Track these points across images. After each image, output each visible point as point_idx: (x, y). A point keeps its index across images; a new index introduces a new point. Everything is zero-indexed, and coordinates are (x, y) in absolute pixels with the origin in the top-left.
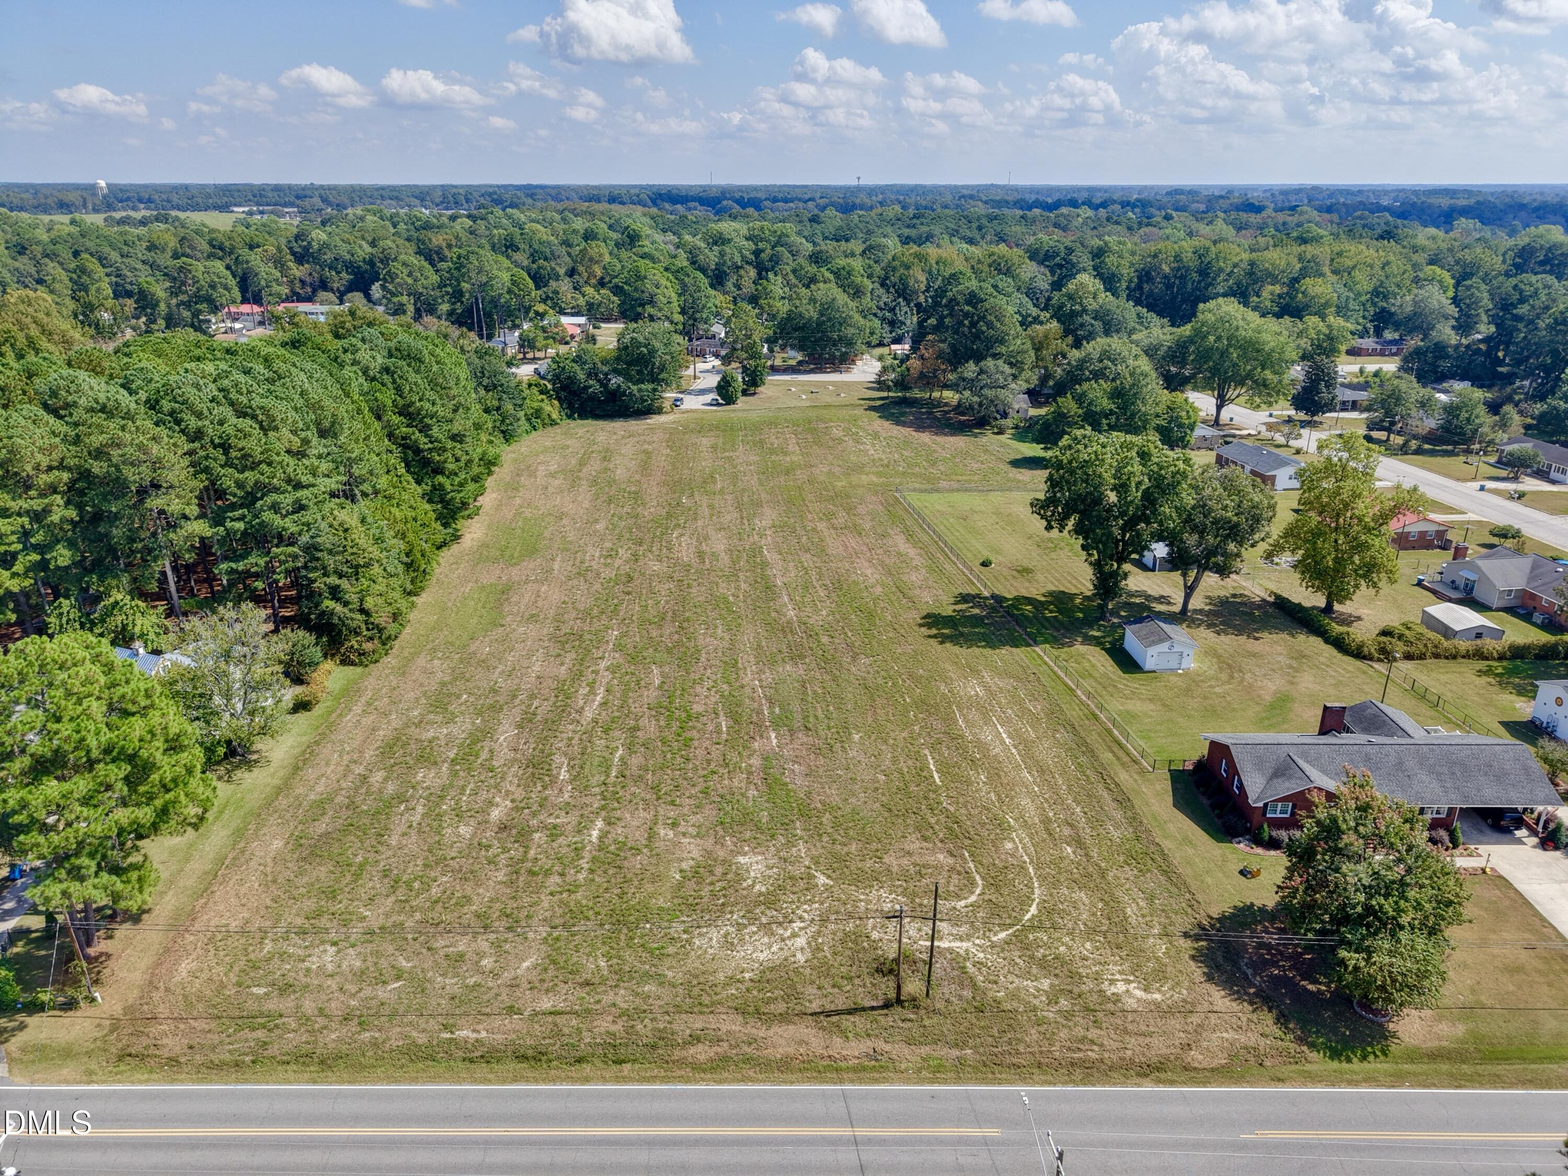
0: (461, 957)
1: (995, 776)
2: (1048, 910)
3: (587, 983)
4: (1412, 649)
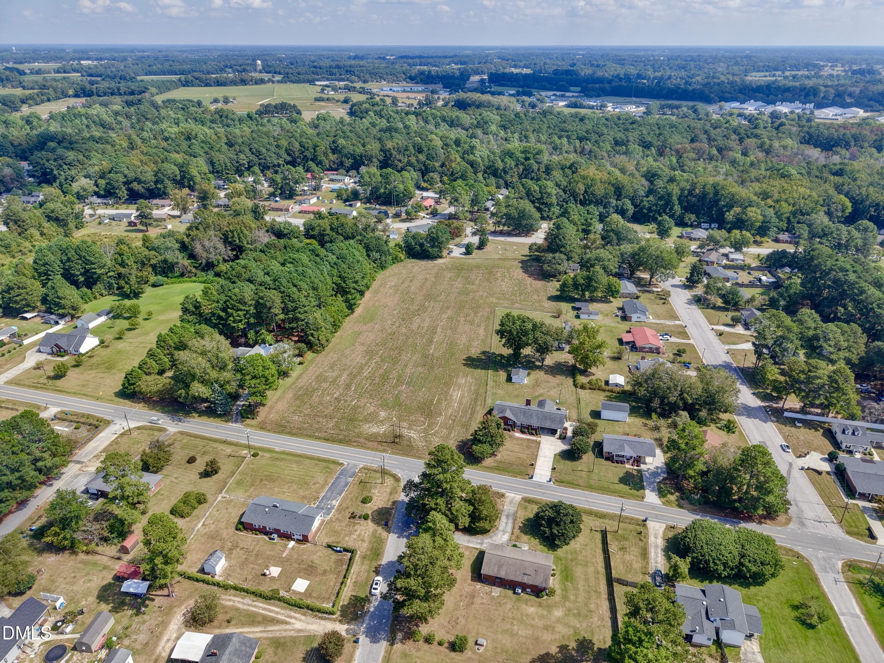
0: (320, 422)
1: (449, 404)
3: (340, 430)
4: (592, 387)
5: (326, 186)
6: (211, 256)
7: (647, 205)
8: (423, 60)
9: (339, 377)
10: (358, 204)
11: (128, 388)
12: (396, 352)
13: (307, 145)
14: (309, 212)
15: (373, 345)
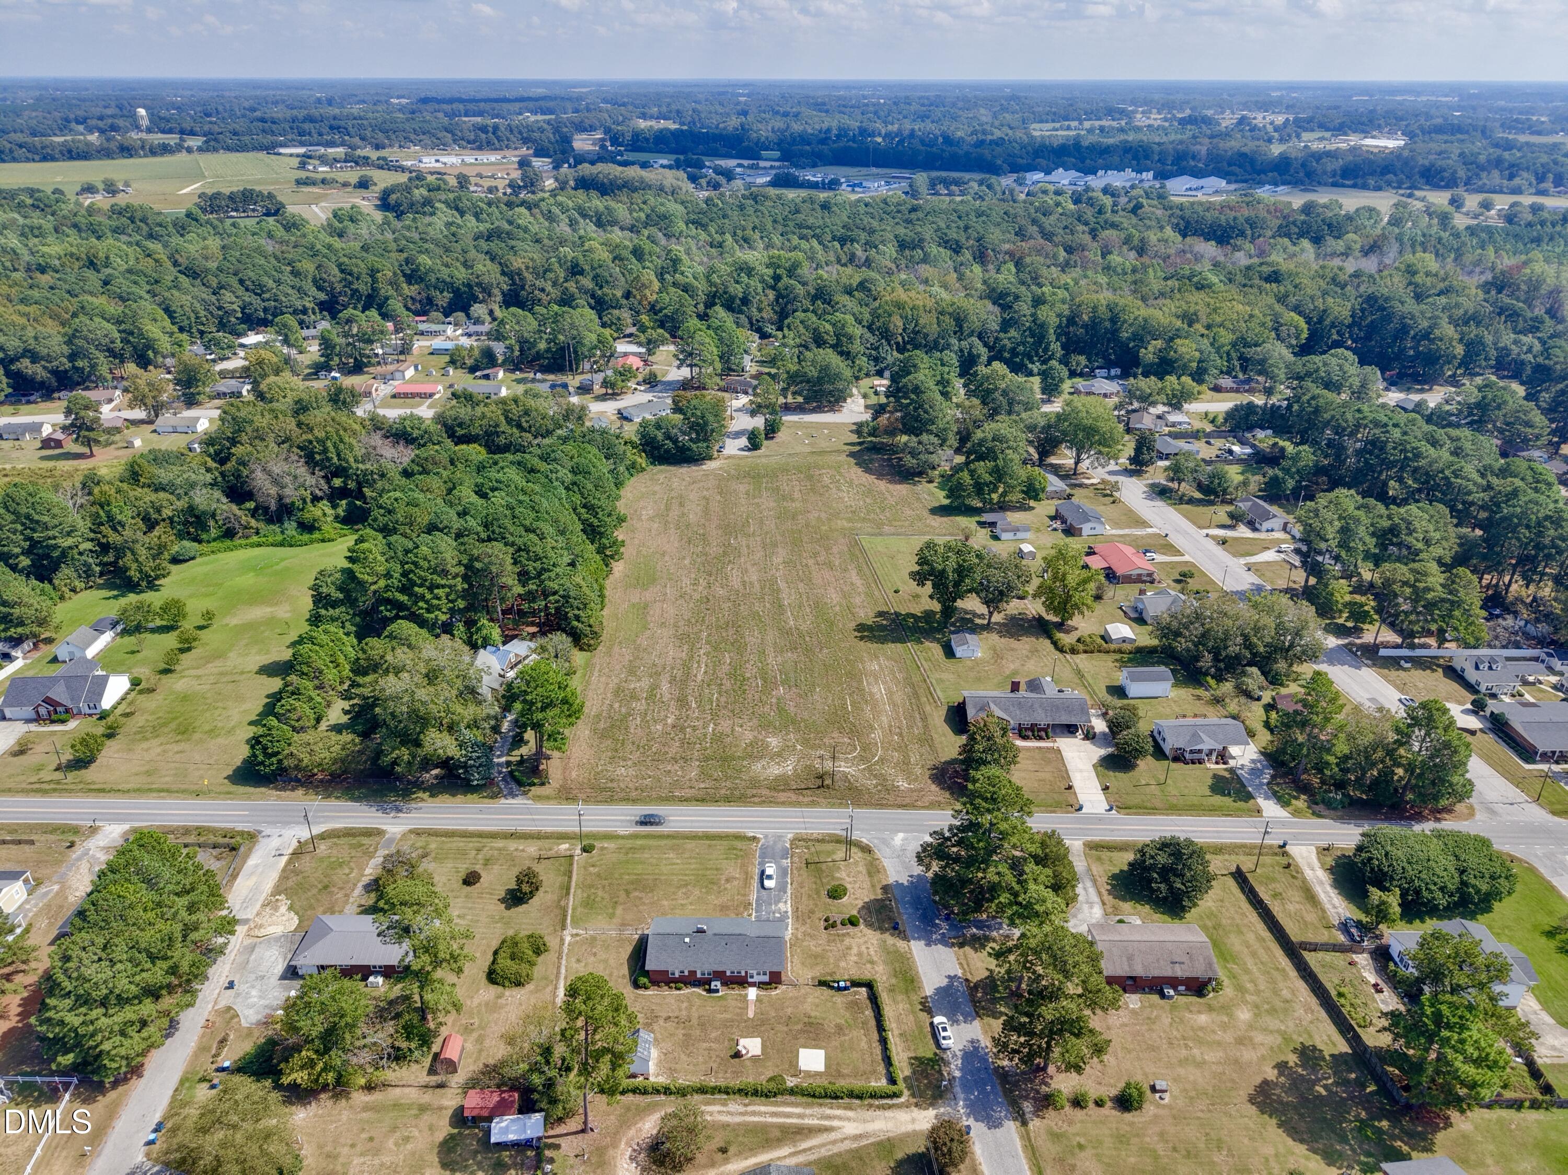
0: (669, 771)
2: (882, 759)
3: (716, 780)
4: (1089, 648)
5: (420, 345)
6: (288, 491)
7: (1009, 345)
8: (471, 106)
9: (654, 687)
10: (501, 374)
11: (262, 763)
12: (731, 631)
13: (355, 270)
14: (414, 395)
15: (681, 623)
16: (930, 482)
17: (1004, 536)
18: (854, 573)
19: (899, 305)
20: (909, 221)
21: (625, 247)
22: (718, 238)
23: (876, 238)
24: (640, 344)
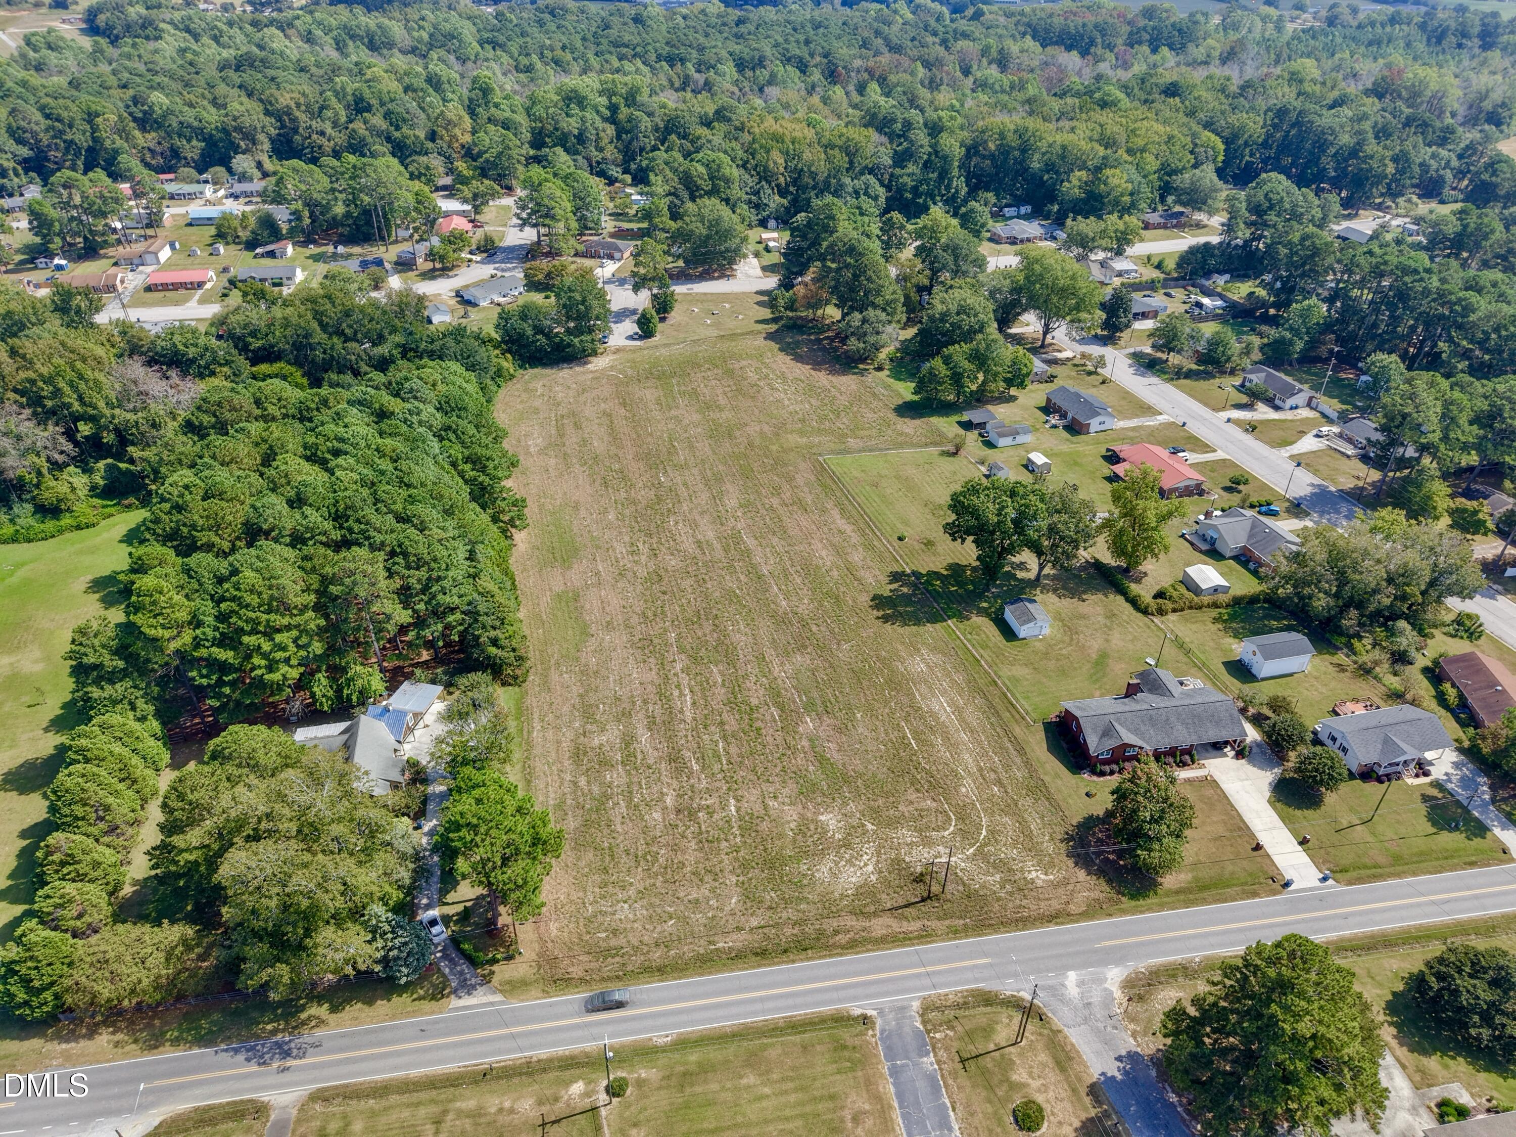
0: (697, 901)
1: (947, 739)
2: (992, 832)
3: (770, 908)
4: (1176, 606)
5: (171, 212)
7: (909, 183)
9: (628, 740)
10: (290, 249)
11: (26, 1003)
12: (708, 627)
13: (65, 114)
14: (176, 287)
15: (635, 620)
16: (880, 369)
17: (1002, 442)
18: (836, 513)
19: (778, 138)
20: (738, 36)
21: (418, 75)
22: (524, 61)
23: (710, 56)
24: (465, 201)
